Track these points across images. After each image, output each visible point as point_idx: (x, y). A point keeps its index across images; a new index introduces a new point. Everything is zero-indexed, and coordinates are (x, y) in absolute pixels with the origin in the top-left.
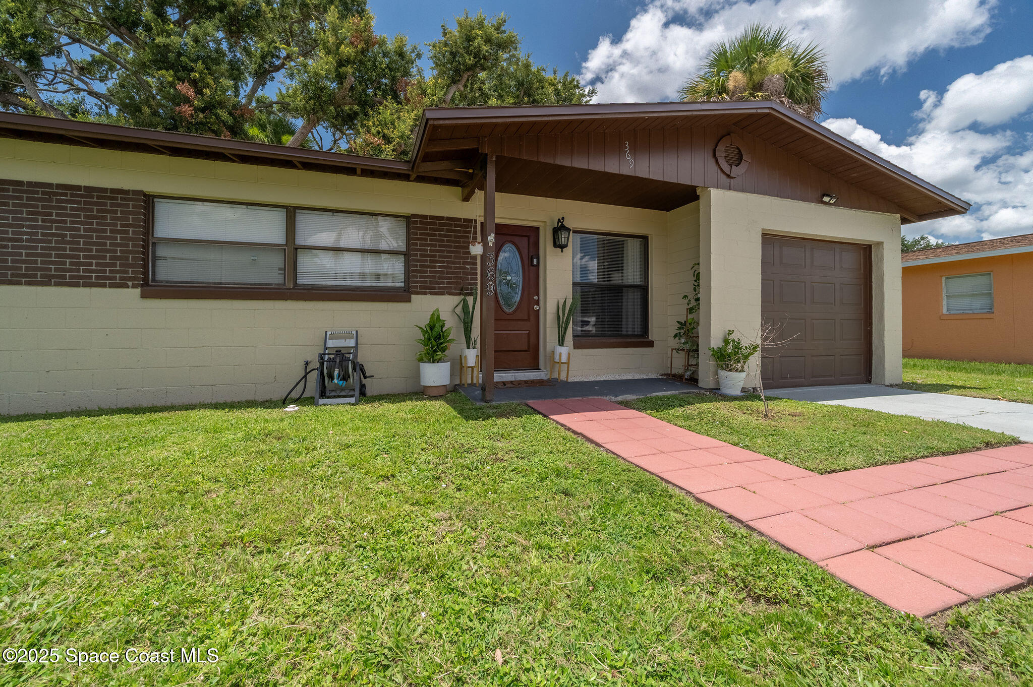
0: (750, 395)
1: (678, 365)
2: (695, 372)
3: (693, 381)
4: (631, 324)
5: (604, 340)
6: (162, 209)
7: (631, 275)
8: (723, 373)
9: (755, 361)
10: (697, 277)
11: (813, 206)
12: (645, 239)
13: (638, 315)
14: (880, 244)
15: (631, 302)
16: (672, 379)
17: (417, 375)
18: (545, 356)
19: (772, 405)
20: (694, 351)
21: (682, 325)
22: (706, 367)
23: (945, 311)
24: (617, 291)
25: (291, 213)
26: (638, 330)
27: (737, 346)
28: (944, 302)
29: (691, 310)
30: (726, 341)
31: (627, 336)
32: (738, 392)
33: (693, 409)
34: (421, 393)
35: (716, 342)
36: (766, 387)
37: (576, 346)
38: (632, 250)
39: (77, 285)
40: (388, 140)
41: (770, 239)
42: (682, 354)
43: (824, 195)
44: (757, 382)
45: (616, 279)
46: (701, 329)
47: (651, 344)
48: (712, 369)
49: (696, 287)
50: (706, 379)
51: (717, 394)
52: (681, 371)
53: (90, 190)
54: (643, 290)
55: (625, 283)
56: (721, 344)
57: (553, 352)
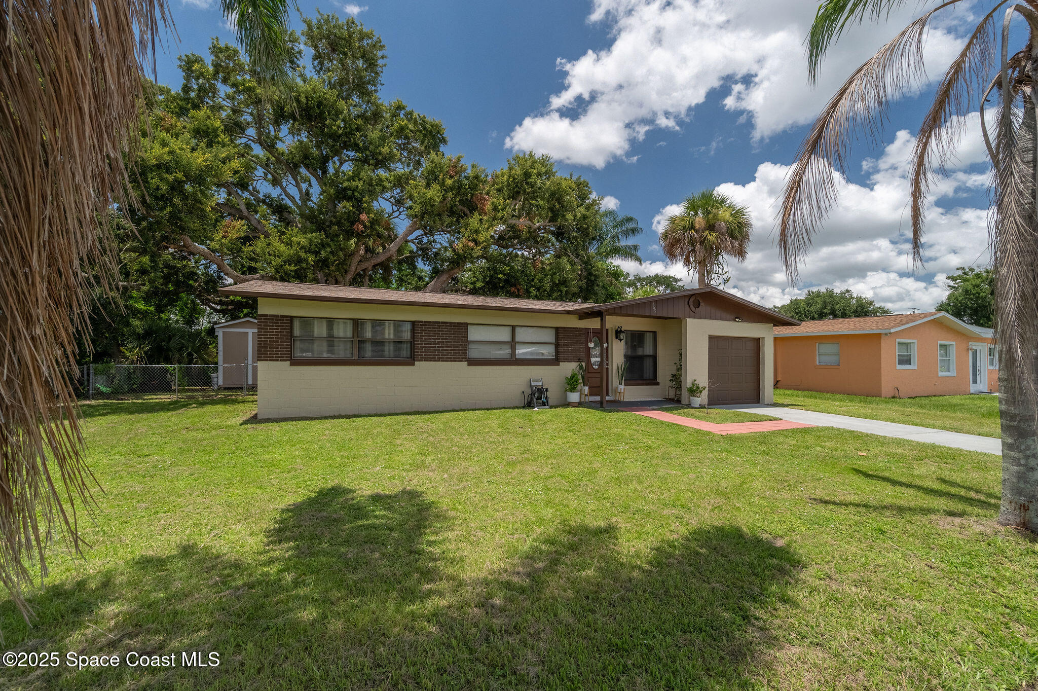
0: (702, 407)
1: (672, 394)
2: (680, 397)
3: (679, 401)
4: (648, 374)
5: (632, 382)
6: (471, 329)
7: (648, 350)
8: (692, 398)
9: (705, 394)
10: (681, 354)
11: (731, 323)
12: (655, 333)
13: (652, 369)
14: (763, 338)
15: (648, 363)
16: (670, 400)
17: (566, 397)
18: (612, 389)
19: (709, 410)
20: (679, 387)
21: (674, 376)
22: (685, 395)
23: (817, 363)
24: (642, 358)
25: (513, 328)
26: (651, 377)
27: (698, 388)
28: (817, 358)
29: (678, 370)
30: (693, 385)
31: (645, 380)
32: (698, 406)
33: (679, 411)
34: (568, 405)
35: (689, 385)
36: (708, 405)
37: (625, 385)
38: (648, 339)
39: (448, 361)
40: (476, 243)
41: (711, 338)
42: (674, 389)
43: (737, 318)
44: (706, 402)
45: (640, 352)
46: (682, 379)
47: (658, 384)
48: (687, 397)
49: (680, 360)
50: (684, 400)
51: (689, 406)
52: (673, 397)
53: (451, 323)
54: (654, 358)
55: (645, 354)
56: (691, 386)
57: (617, 388)
